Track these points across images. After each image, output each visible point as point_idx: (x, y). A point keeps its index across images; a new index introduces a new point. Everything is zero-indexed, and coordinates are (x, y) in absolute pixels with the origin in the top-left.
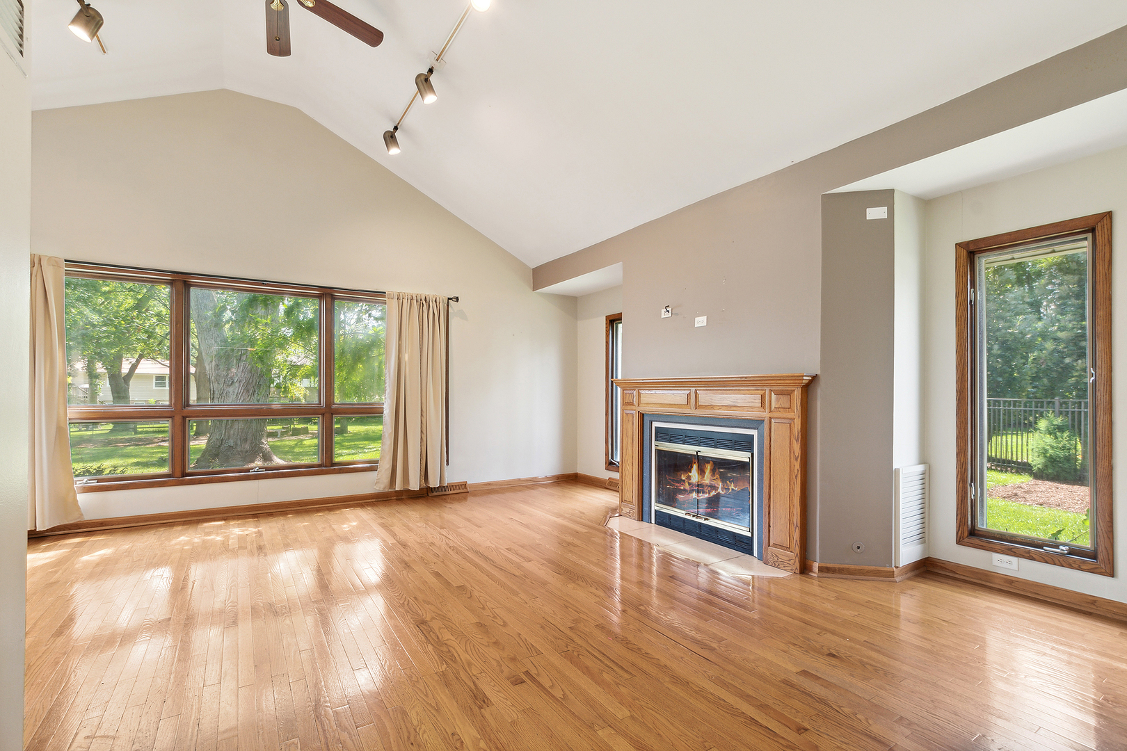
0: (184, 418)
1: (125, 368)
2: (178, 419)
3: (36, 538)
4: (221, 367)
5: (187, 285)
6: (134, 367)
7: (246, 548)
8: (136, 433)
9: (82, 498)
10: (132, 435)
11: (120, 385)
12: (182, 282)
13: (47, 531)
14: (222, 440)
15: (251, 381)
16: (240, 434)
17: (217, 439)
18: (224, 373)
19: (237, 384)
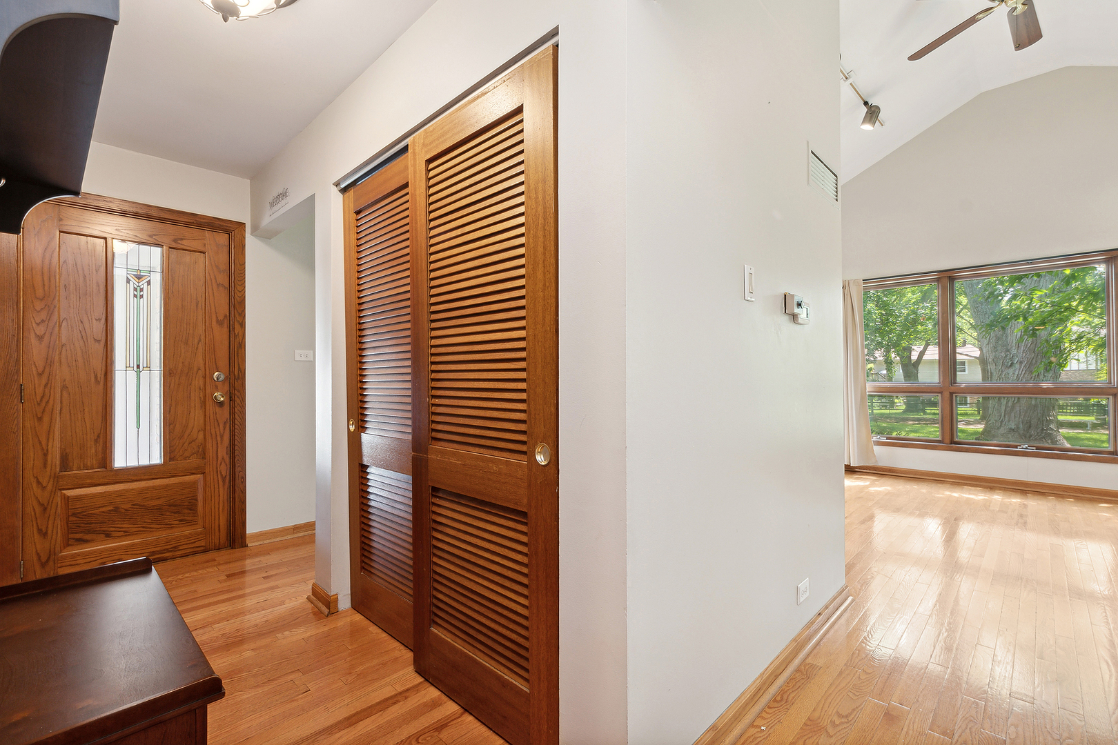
0: (951, 394)
1: (914, 356)
2: (947, 394)
3: (850, 470)
4: (999, 348)
5: (952, 279)
6: (922, 354)
7: (1007, 513)
8: (925, 413)
9: (877, 449)
10: (921, 415)
11: (911, 368)
12: (947, 278)
13: (856, 468)
14: (1002, 422)
15: (1034, 361)
16: (1022, 417)
17: (996, 421)
18: (1003, 354)
19: (1017, 366)
